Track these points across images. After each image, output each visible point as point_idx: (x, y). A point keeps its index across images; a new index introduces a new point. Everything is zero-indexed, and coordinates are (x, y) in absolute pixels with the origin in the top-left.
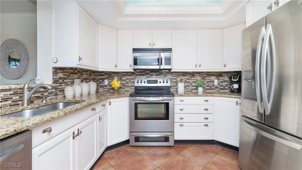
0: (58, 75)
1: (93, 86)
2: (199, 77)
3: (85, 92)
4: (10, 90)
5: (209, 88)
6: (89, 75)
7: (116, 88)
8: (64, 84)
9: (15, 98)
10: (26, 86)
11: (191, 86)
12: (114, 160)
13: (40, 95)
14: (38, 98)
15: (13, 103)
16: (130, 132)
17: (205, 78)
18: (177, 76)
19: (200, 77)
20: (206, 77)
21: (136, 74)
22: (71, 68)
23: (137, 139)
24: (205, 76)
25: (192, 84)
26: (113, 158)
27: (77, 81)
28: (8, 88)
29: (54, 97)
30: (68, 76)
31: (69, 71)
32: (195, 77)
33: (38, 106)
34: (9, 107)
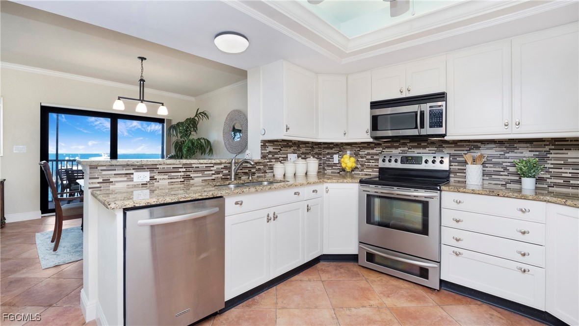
0: (267, 148)
1: (313, 164)
2: (530, 151)
3: (301, 172)
4: (220, 164)
5: (562, 181)
6: (310, 149)
7: (348, 169)
8: (274, 160)
9: (226, 172)
10: (233, 161)
11: (506, 173)
12: (327, 275)
13: (247, 171)
14: (245, 173)
15: (223, 177)
16: (360, 242)
17: (548, 155)
18: (468, 149)
19: (533, 151)
20: (551, 151)
21: (383, 145)
22: (283, 141)
23: (370, 257)
24: (547, 148)
25: (508, 168)
26: (328, 272)
27: (292, 157)
28: (219, 162)
29: (262, 174)
30: (279, 150)
31: (280, 143)
32: (515, 151)
33: (243, 182)
34: (220, 180)
